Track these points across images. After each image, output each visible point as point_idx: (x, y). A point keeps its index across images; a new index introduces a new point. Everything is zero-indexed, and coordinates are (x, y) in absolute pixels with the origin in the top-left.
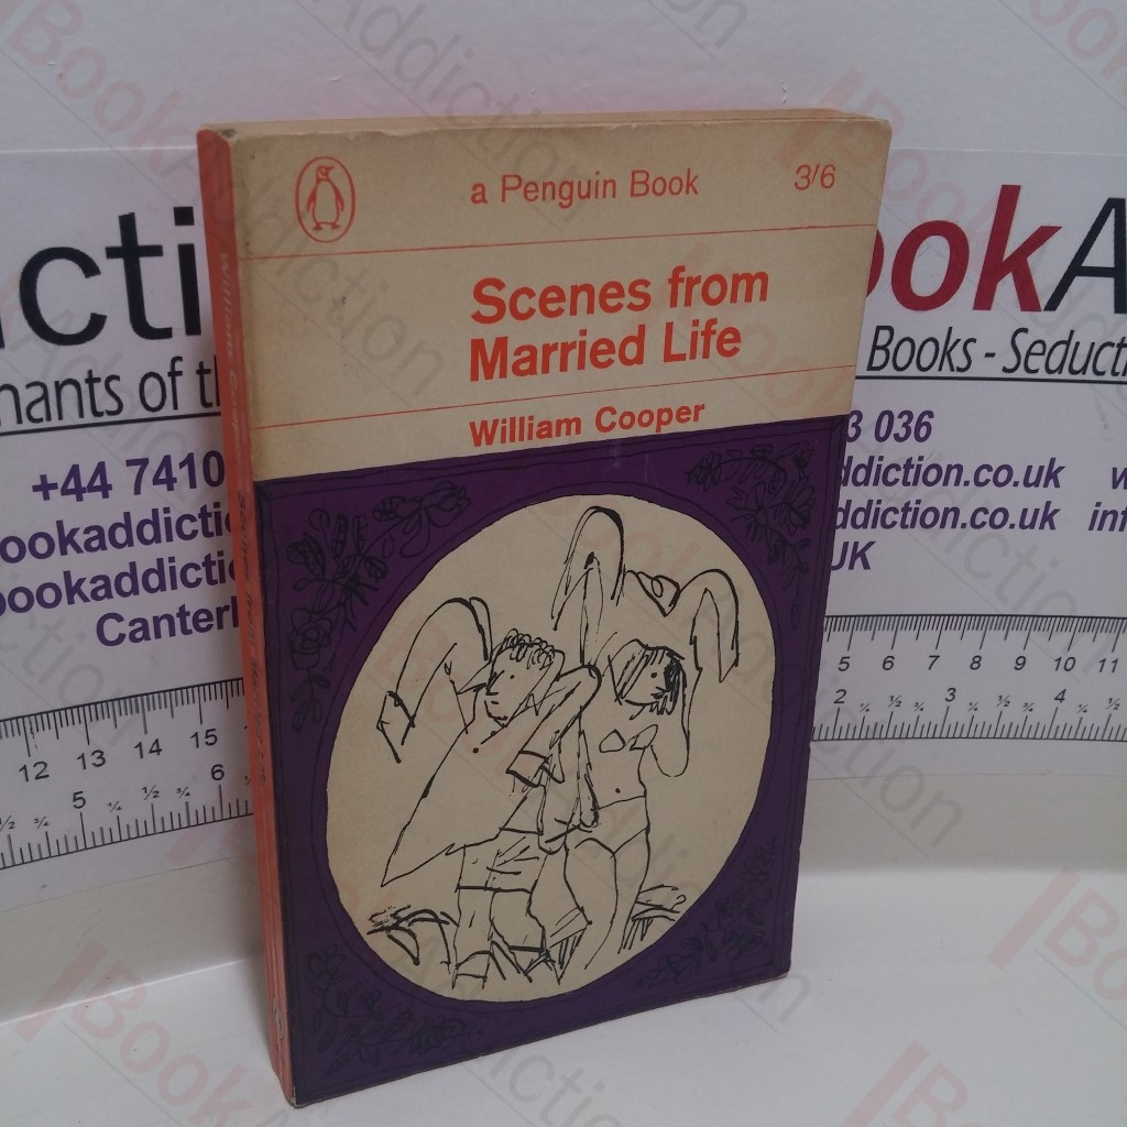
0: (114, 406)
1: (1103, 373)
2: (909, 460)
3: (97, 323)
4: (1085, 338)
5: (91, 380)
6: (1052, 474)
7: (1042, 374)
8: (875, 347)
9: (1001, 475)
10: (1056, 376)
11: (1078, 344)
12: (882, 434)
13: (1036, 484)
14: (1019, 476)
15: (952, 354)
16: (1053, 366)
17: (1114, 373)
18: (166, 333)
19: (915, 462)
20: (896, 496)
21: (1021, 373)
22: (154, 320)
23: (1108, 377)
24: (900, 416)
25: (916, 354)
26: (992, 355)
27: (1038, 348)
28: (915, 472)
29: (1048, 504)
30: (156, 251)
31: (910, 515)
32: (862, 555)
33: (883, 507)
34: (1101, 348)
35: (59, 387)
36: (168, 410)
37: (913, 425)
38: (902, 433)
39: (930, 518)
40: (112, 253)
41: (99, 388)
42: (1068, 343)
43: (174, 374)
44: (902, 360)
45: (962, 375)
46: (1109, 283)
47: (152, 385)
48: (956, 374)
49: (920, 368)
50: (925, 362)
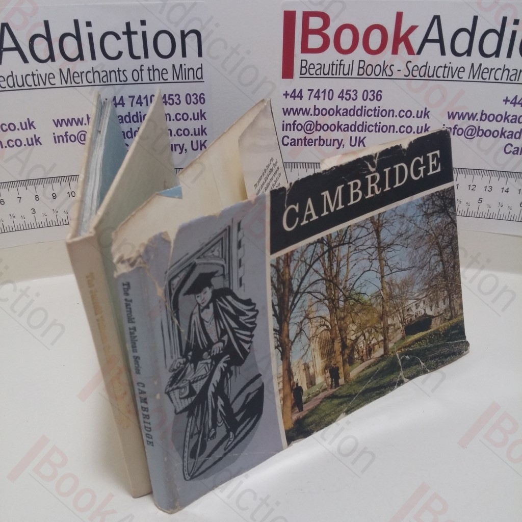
0: (125, 79)
1: (440, 77)
2: (375, 108)
3: (120, 54)
4: (432, 65)
5: (119, 71)
6: (426, 114)
7: (418, 77)
8: (359, 68)
9: (408, 114)
10: (432, 78)
11: (429, 67)
12: (365, 98)
13: (421, 117)
14: (414, 114)
15: (386, 70)
16: (422, 74)
17: (444, 77)
18: (139, 58)
19: (377, 108)
20: (372, 121)
21: (410, 77)
22: (136, 54)
23: (442, 78)
24: (371, 92)
25: (373, 70)
26: (400, 70)
27: (416, 68)
28: (378, 112)
29: (426, 125)
30: (136, 33)
31: (377, 127)
32: (362, 141)
33: (368, 124)
34: (438, 68)
35: (110, 72)
36: (140, 81)
37: (375, 95)
38: (372, 98)
39: (385, 129)
40: (124, 33)
41: (121, 73)
42: (426, 66)
43: (141, 70)
44: (369, 72)
45: (390, 77)
46: (438, 45)
47: (135, 73)
48: (388, 77)
49: (376, 75)
50: (377, 73)
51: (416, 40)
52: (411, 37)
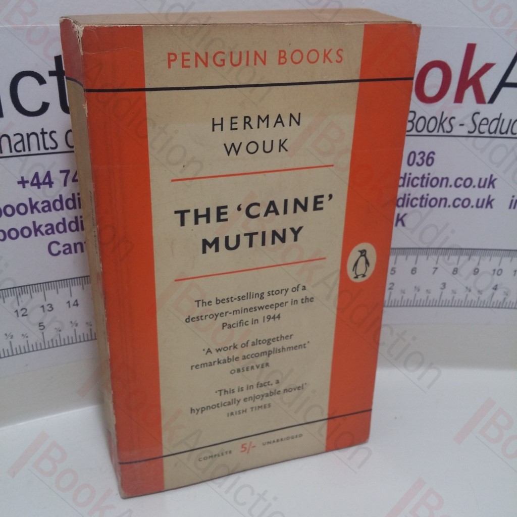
0: (54, 145)
1: (515, 134)
2: (424, 175)
3: (45, 106)
4: (507, 117)
5: (43, 133)
6: (491, 182)
7: (487, 134)
9: (467, 183)
10: (493, 135)
11: (503, 120)
12: (411, 162)
13: (484, 186)
14: (475, 182)
15: (444, 124)
19: (426, 176)
20: (417, 192)
21: (476, 133)
24: (420, 154)
25: (426, 125)
26: (463, 125)
27: (485, 122)
28: (425, 181)
29: (490, 196)
31: (424, 201)
32: (401, 220)
33: (411, 197)
34: (515, 122)
35: (28, 136)
37: (425, 158)
38: (420, 162)
39: (433, 203)
40: (51, 74)
41: (47, 136)
42: (499, 119)
44: (420, 127)
45: (449, 134)
48: (446, 134)
49: (429, 131)
50: (431, 128)
51: (489, 83)
52: (483, 80)
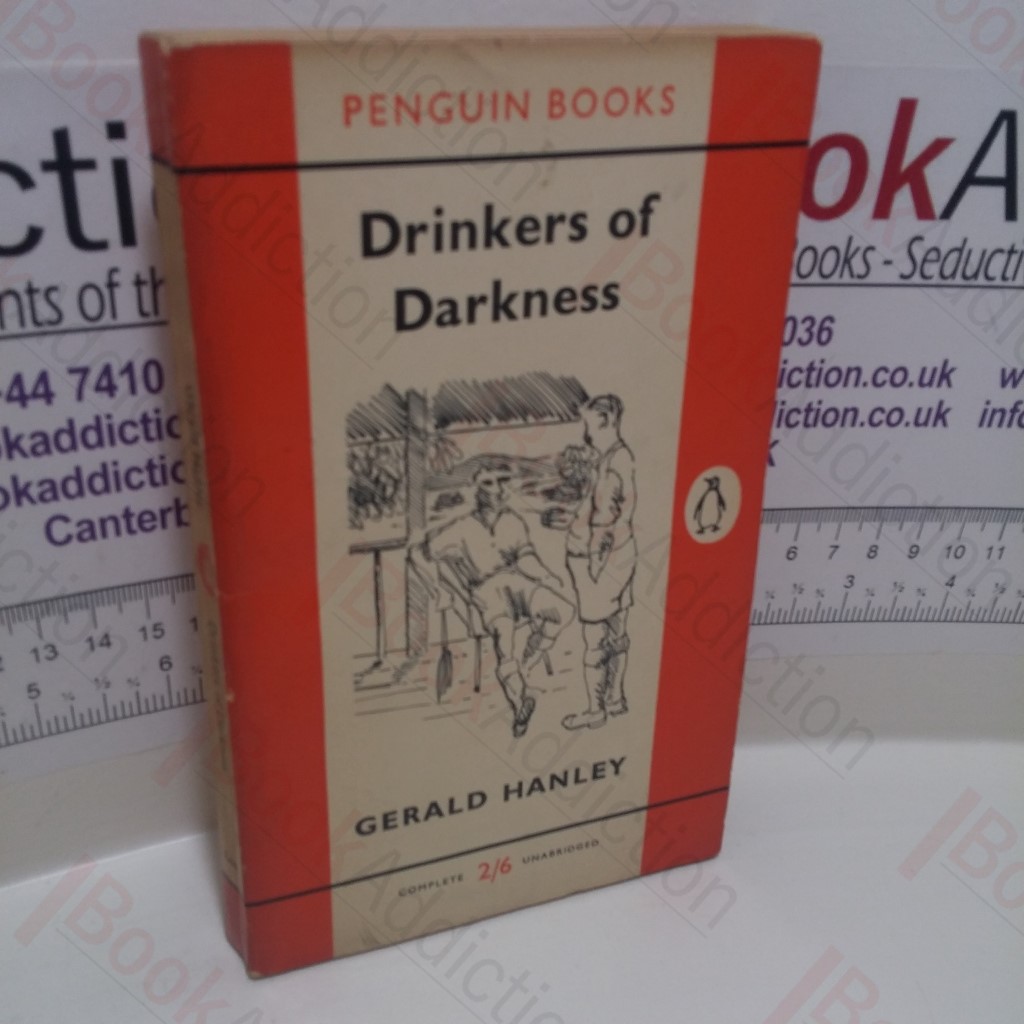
0: (53, 316)
1: (993, 279)
2: (812, 363)
3: (34, 236)
4: (976, 246)
5: (31, 291)
6: (945, 375)
7: (936, 280)
9: (897, 377)
10: (949, 282)
11: (971, 250)
12: (787, 339)
13: (930, 384)
14: (914, 376)
15: (853, 262)
16: (948, 271)
17: (1004, 278)
18: (102, 246)
19: (817, 365)
20: (799, 398)
21: (917, 279)
22: (90, 232)
23: (998, 282)
24: (804, 321)
25: (817, 262)
26: (890, 262)
27: (933, 255)
28: (815, 375)
29: (941, 403)
30: (89, 165)
31: (812, 415)
32: (768, 453)
33: (787, 408)
34: (992, 255)
36: (107, 319)
37: (815, 329)
38: (805, 337)
39: (830, 417)
40: (47, 166)
41: (39, 298)
42: (960, 250)
43: (111, 285)
44: (805, 268)
45: (861, 281)
46: (1000, 193)
47: (91, 298)
48: (856, 281)
49: (823, 276)
50: (827, 270)
51: (942, 178)
52: (931, 172)
